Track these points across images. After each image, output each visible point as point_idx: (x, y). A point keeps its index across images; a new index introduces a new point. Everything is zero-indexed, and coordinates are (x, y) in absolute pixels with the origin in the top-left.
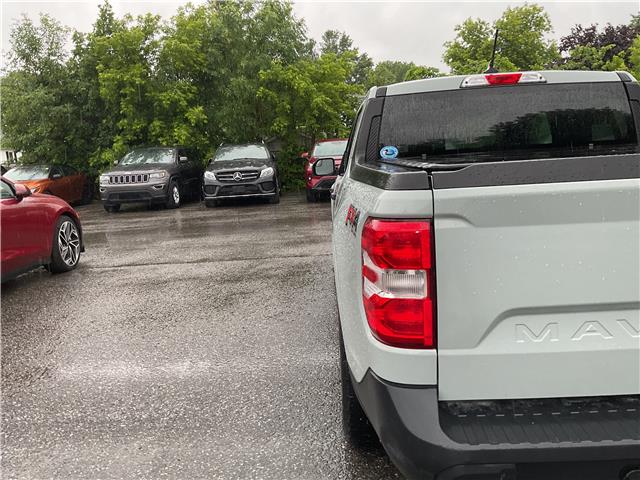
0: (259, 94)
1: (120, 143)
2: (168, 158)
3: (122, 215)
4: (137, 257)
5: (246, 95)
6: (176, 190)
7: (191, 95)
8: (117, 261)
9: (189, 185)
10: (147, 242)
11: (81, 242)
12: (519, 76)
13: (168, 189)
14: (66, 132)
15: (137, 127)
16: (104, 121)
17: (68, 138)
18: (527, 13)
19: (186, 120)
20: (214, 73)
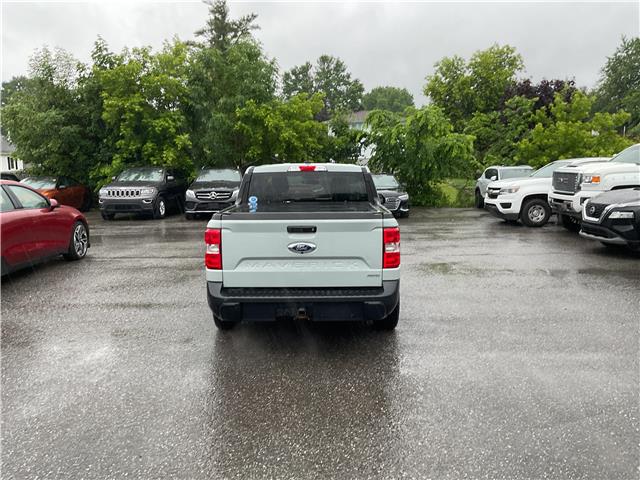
0: (237, 127)
1: (118, 161)
2: (157, 176)
3: (115, 223)
4: (127, 253)
5: (225, 127)
6: (162, 204)
7: (179, 124)
8: (112, 255)
9: (173, 200)
10: (135, 244)
11: (89, 241)
12: (314, 167)
13: (155, 203)
14: (72, 149)
15: (132, 147)
16: (105, 141)
17: (73, 154)
19: (175, 145)
20: (198, 107)
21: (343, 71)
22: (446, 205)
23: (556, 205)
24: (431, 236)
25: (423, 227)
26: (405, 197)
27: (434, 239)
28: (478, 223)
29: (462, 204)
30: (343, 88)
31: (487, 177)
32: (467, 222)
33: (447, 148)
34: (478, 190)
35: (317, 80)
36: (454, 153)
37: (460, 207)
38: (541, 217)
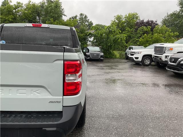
12: (41, 25)
18: (134, 15)
21: (87, 18)
22: (116, 58)
23: (155, 58)
24: (110, 68)
25: (107, 65)
26: (102, 54)
27: (111, 69)
28: (127, 64)
29: (121, 58)
30: (87, 23)
31: (129, 49)
32: (123, 64)
33: (117, 39)
34: (126, 53)
35: (79, 20)
36: (119, 40)
37: (120, 59)
38: (148, 63)
